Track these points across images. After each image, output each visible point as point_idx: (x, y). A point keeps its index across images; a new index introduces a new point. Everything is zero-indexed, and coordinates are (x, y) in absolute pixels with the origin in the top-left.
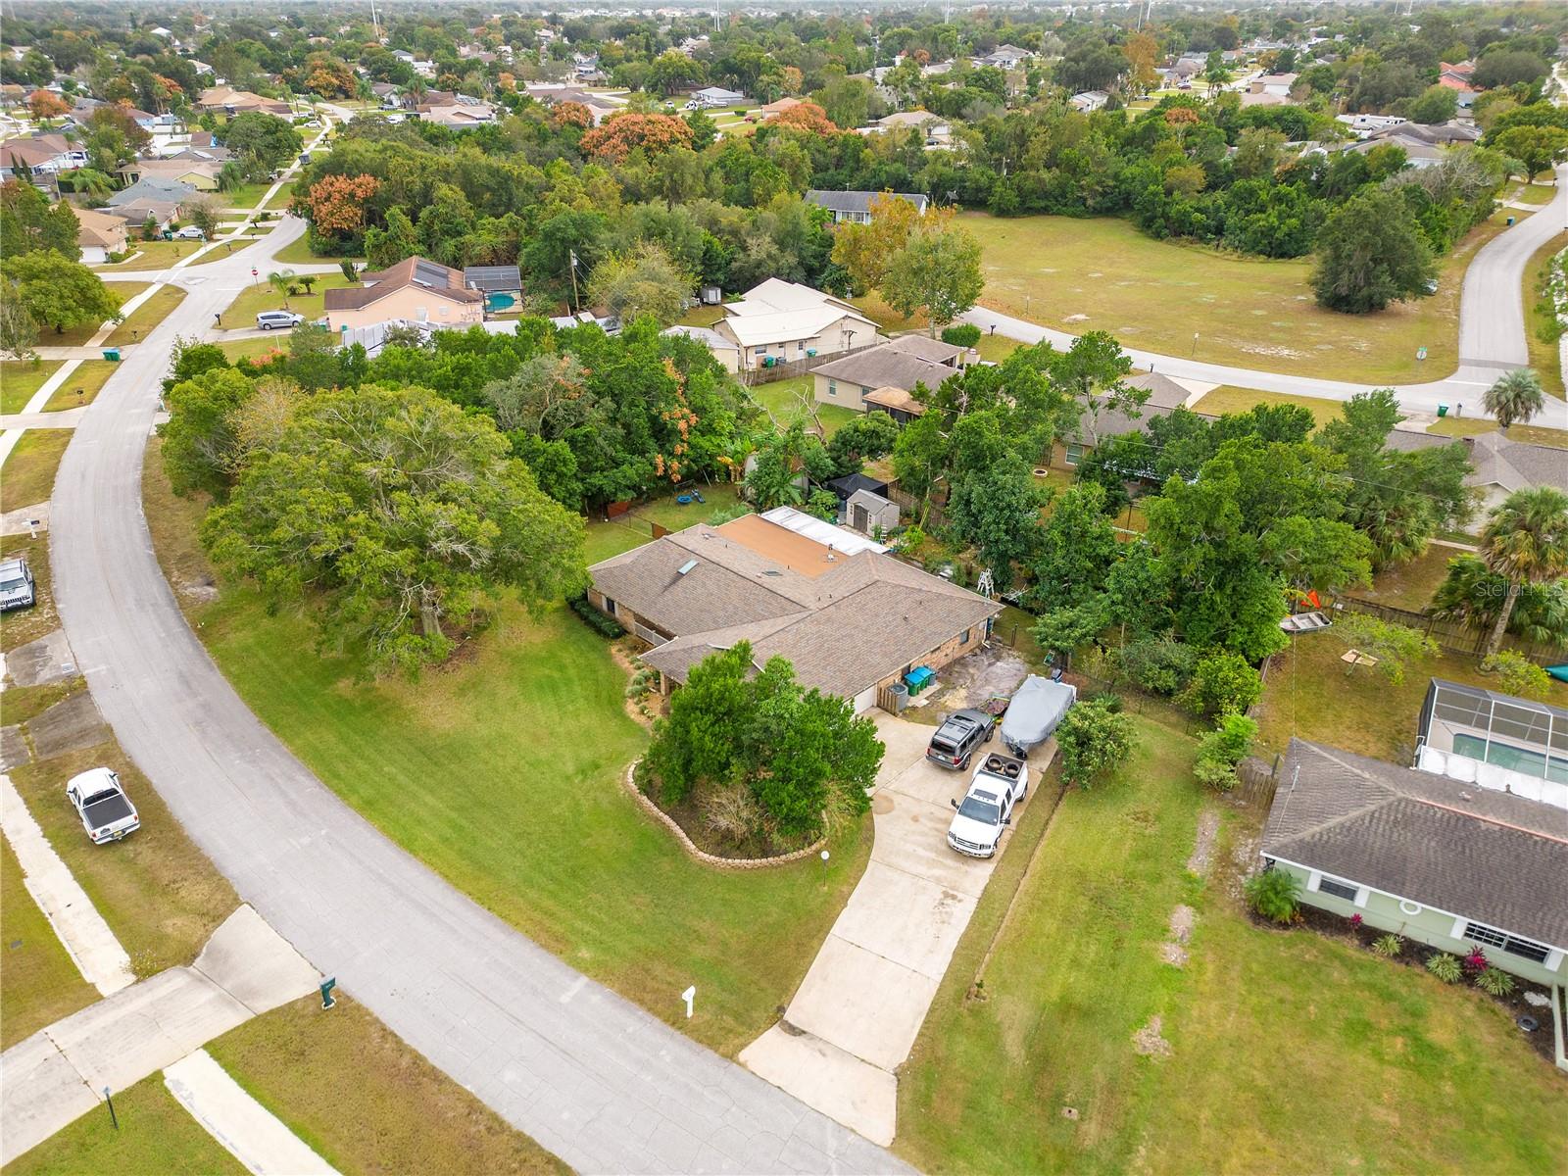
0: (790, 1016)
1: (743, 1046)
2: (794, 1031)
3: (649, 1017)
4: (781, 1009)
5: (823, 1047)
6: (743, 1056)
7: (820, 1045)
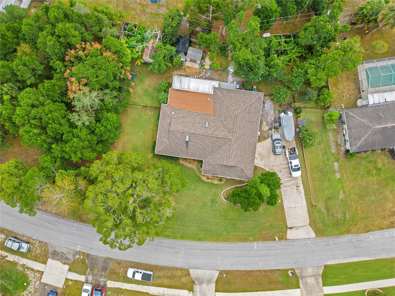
0: (289, 226)
1: (286, 236)
2: (291, 228)
3: (270, 242)
4: (287, 226)
5: (297, 228)
6: (288, 238)
7: (296, 228)
